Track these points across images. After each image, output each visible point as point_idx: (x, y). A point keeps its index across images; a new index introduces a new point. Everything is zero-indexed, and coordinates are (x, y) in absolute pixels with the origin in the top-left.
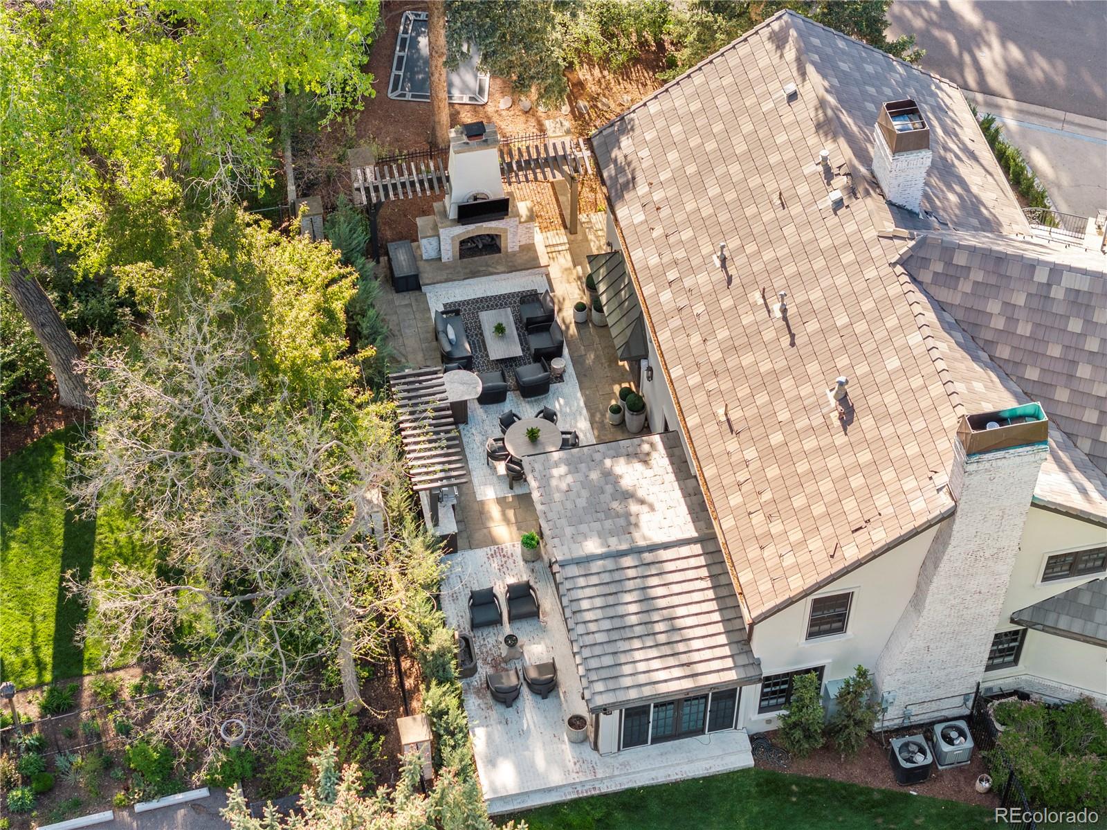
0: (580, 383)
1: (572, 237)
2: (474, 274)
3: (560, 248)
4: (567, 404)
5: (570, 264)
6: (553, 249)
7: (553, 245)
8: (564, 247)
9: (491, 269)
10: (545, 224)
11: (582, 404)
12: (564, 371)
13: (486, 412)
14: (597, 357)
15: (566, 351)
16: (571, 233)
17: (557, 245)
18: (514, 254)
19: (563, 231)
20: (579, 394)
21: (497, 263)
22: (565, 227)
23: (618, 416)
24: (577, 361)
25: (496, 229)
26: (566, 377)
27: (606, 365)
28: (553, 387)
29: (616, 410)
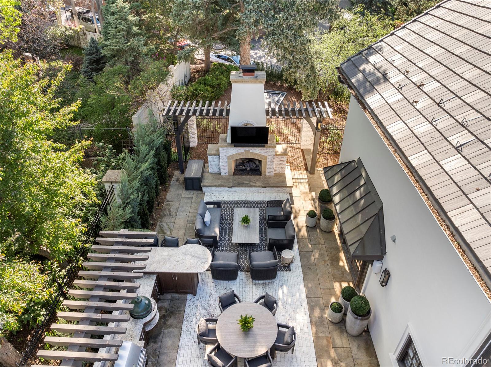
0: (305, 274)
1: (311, 176)
2: (239, 185)
3: (302, 181)
4: (289, 292)
5: (308, 190)
6: (297, 181)
7: (298, 179)
8: (304, 181)
9: (252, 184)
10: (294, 167)
11: (304, 296)
12: (292, 262)
13: (216, 286)
14: (321, 255)
15: (296, 247)
16: (310, 173)
17: (300, 179)
18: (270, 177)
19: (305, 172)
20: (302, 287)
21: (257, 180)
22: (307, 170)
23: (338, 316)
24: (304, 256)
25: (259, 155)
26: (293, 267)
27: (329, 263)
28: (280, 274)
29: (337, 309)
